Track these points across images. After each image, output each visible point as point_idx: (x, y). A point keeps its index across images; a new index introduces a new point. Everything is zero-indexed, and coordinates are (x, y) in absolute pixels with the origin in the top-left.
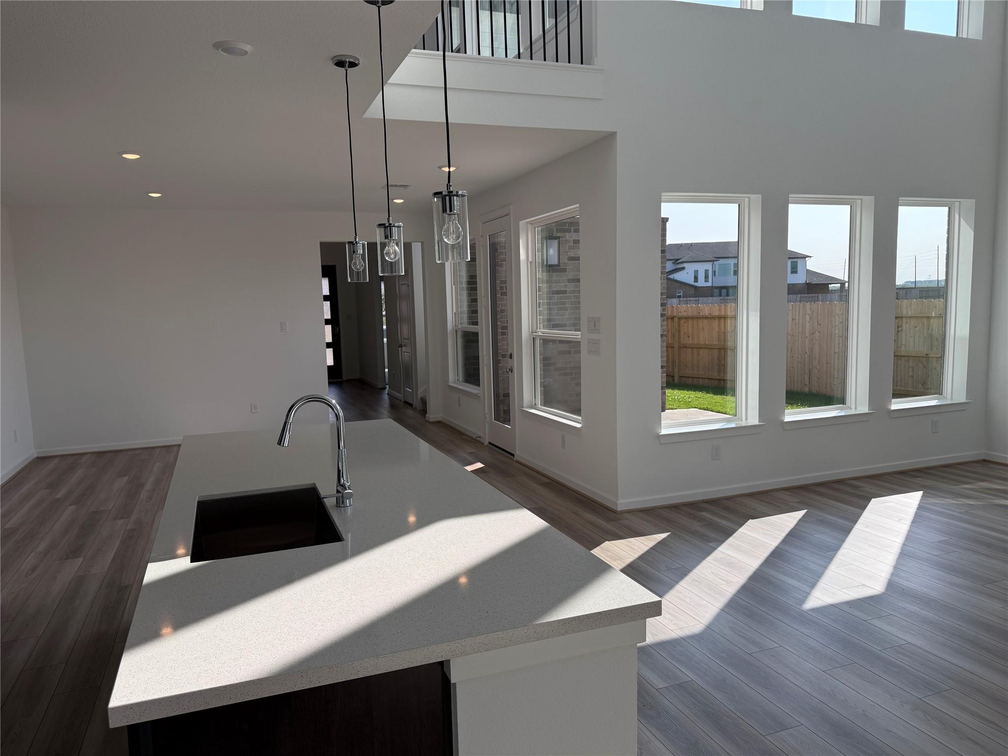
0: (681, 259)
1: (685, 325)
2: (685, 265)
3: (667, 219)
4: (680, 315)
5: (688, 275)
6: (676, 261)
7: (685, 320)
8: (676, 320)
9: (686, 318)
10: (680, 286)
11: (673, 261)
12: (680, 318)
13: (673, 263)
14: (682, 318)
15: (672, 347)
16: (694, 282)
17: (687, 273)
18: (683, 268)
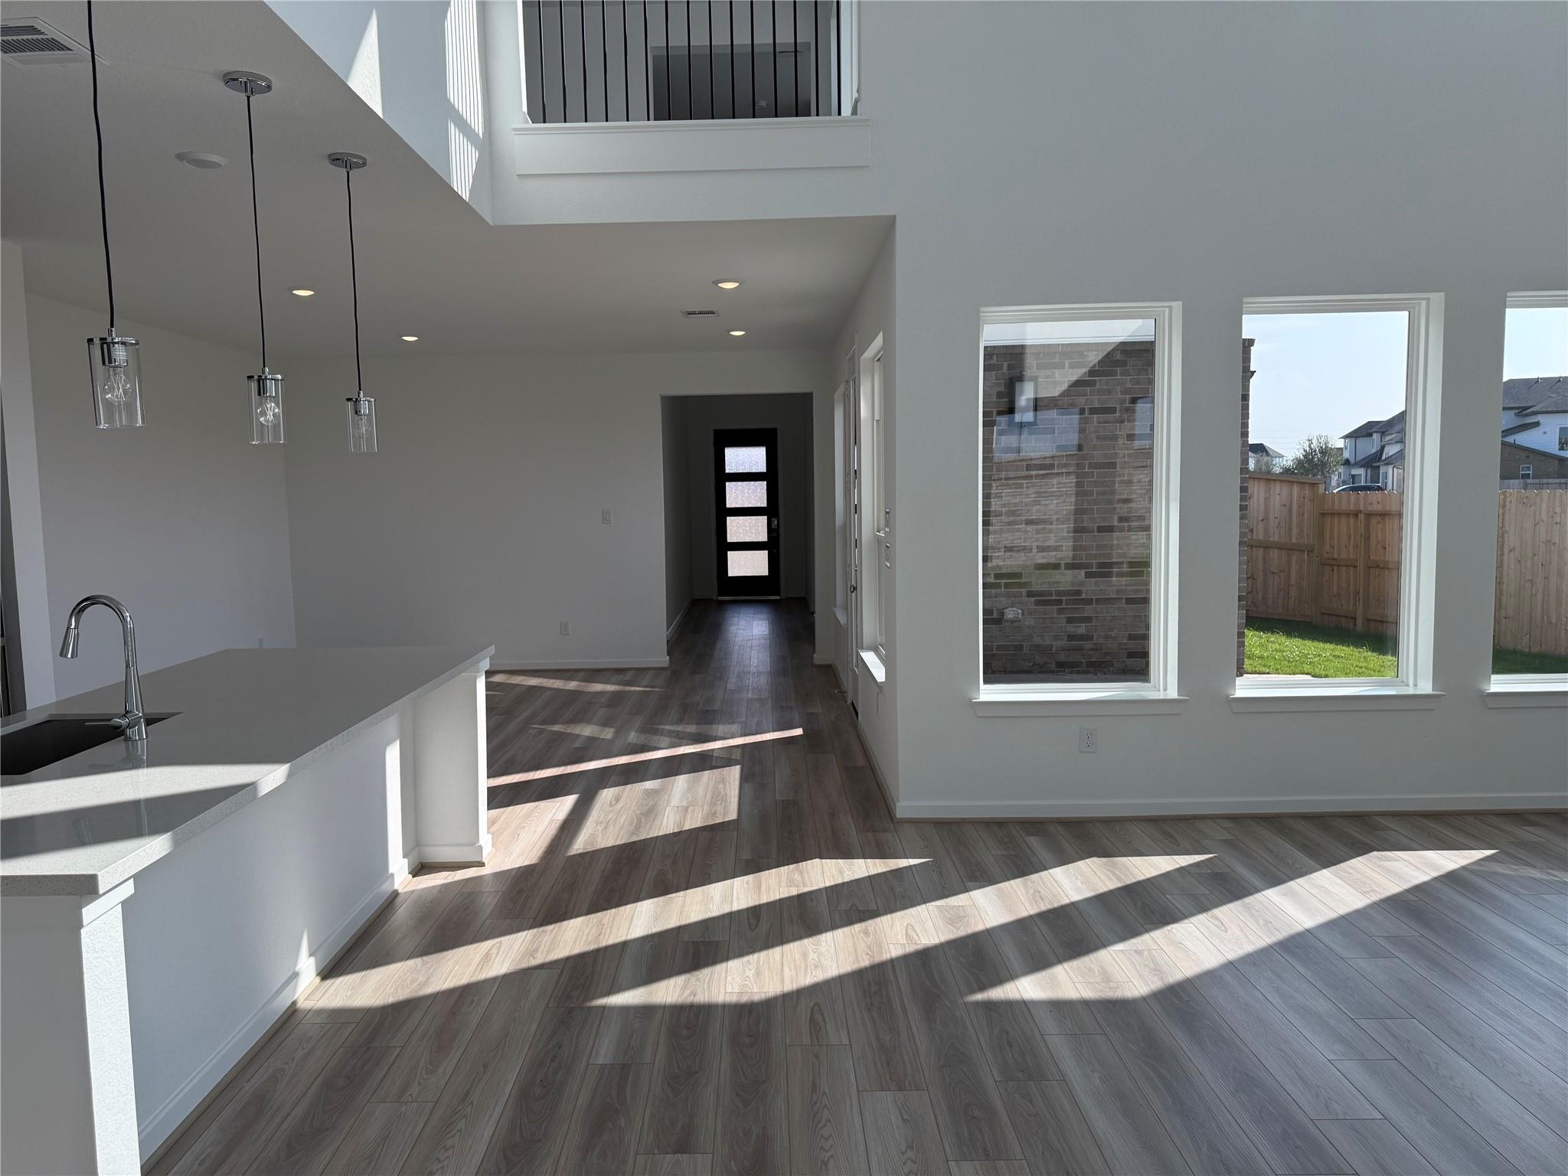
0: (1532, 407)
1: (1379, 526)
2: (1539, 418)
3: (1251, 342)
4: (1370, 508)
5: (1545, 435)
6: (1521, 411)
7: (1379, 519)
8: (1362, 517)
9: (1380, 515)
10: (1528, 457)
11: (1518, 411)
12: (1369, 515)
13: (1515, 414)
14: (1373, 514)
15: (1355, 567)
16: (1560, 449)
17: (1545, 433)
18: (1537, 424)
